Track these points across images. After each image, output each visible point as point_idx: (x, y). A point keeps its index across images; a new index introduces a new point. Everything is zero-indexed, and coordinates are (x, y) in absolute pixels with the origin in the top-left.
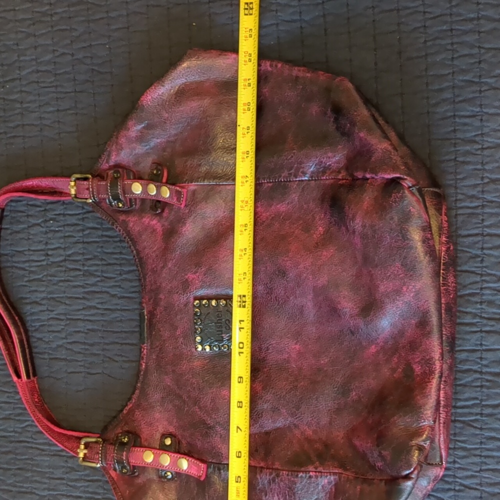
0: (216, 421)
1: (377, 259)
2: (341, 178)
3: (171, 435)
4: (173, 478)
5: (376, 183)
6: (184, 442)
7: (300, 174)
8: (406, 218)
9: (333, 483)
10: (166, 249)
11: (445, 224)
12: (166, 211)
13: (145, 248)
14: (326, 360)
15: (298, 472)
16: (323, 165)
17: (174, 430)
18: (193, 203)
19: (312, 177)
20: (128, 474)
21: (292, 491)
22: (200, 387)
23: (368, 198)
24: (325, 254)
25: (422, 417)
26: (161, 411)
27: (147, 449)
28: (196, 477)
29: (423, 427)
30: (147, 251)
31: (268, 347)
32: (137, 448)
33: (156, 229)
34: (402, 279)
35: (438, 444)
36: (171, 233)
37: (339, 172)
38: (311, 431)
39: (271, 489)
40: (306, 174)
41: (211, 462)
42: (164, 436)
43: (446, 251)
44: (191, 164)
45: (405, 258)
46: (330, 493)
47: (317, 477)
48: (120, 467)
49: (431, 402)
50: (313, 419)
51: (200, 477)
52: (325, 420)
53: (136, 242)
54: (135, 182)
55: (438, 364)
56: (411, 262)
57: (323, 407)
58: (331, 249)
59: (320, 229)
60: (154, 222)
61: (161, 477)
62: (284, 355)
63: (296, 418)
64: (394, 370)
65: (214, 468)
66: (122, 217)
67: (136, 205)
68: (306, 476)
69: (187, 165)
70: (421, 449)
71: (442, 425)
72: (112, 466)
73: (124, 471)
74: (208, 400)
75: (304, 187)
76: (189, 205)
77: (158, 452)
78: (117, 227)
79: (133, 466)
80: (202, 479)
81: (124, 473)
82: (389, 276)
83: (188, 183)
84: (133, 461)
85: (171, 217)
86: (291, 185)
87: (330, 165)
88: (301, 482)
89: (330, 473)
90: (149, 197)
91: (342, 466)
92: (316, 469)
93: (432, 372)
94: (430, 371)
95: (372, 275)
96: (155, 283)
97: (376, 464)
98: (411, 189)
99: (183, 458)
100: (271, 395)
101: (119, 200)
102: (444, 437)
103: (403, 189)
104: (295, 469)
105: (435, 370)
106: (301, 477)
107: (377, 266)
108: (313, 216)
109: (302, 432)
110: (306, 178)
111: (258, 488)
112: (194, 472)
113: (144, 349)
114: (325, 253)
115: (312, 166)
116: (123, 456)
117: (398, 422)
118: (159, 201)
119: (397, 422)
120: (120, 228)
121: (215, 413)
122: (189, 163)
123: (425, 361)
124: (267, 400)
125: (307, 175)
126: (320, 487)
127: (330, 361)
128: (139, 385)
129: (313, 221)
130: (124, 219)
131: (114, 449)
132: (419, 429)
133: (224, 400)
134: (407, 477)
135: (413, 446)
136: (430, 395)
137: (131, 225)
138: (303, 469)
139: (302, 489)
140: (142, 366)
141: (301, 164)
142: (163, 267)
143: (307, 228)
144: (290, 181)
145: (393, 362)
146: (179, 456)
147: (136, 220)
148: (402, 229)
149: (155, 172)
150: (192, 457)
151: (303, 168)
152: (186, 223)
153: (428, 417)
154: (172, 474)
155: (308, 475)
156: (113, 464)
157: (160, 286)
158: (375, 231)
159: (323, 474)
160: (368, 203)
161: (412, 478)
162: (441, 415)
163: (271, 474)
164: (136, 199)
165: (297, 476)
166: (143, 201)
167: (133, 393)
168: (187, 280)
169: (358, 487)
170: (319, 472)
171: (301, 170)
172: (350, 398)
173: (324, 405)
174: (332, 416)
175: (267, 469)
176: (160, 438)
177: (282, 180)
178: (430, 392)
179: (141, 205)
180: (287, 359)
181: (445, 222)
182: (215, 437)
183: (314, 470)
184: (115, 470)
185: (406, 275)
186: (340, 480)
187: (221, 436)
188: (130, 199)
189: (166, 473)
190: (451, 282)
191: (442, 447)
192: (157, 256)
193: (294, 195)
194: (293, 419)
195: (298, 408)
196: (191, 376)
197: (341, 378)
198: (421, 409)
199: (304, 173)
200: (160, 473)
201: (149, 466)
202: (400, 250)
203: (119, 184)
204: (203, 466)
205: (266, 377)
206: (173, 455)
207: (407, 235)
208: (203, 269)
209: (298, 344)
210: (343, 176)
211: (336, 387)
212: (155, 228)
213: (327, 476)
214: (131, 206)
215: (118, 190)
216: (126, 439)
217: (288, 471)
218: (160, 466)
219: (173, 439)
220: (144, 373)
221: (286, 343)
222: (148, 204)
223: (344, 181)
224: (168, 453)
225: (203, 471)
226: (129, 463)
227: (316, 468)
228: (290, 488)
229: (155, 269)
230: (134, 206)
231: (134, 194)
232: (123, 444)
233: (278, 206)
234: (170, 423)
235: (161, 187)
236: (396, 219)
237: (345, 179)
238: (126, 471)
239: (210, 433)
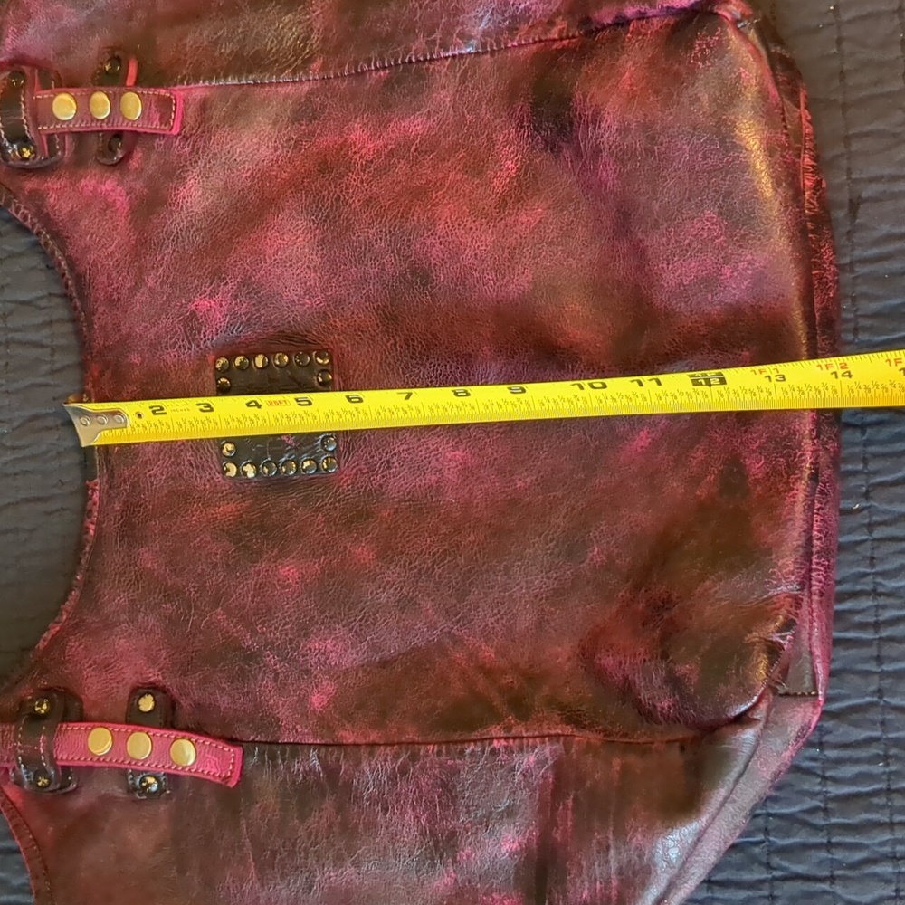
0: (266, 639)
1: (657, 207)
2: (556, 36)
3: (153, 689)
4: (161, 790)
5: (649, 28)
6: (184, 703)
7: (456, 39)
8: (729, 96)
9: (550, 762)
10: (143, 245)
11: (808, 127)
12: (138, 154)
13: (87, 249)
14: (528, 480)
15: (463, 742)
16: (510, 12)
17: (160, 678)
18: (200, 130)
19: (484, 45)
20: (51, 788)
21: (451, 792)
22: (230, 563)
23: (630, 63)
24: (524, 220)
25: (774, 573)
26: (130, 634)
27: (96, 724)
28: (218, 781)
29: (775, 599)
30: (92, 256)
31: (388, 461)
32: (71, 725)
33: (114, 201)
34: (721, 248)
35: (806, 643)
36: (151, 205)
37: (551, 23)
38: (493, 650)
39: (398, 795)
40: (471, 37)
41: (253, 741)
42: (137, 692)
43: (814, 188)
44: (195, 42)
45: (728, 194)
46: (542, 787)
47: (509, 750)
48: (31, 774)
49: (794, 536)
50: (497, 621)
51: (226, 779)
52: (525, 620)
53: (68, 237)
54: (60, 93)
55: (808, 445)
56: (743, 203)
57: (522, 588)
58: (538, 207)
59: (509, 164)
60: (108, 185)
61: (131, 790)
62: (428, 476)
63: (458, 621)
64: (695, 481)
65: (261, 754)
66: (30, 184)
67: (64, 150)
68: (483, 751)
69: (185, 45)
70: (773, 650)
71: (816, 598)
72: (12, 774)
73: (42, 781)
74: (248, 591)
75: (465, 72)
76: (191, 135)
77: (124, 728)
78: (17, 210)
79: (63, 767)
80: (232, 784)
81: (41, 787)
82: (689, 245)
83: (188, 84)
84: (63, 756)
85: (151, 169)
86: (434, 69)
87: (527, 9)
88: (472, 768)
89: (543, 737)
90: (95, 127)
91: (573, 718)
92: (509, 731)
93: (792, 467)
94: (789, 466)
95: (645, 249)
96: (117, 327)
97: (658, 705)
98: (739, 26)
99: (183, 738)
100: (398, 569)
101: (24, 141)
102: (820, 628)
103: (722, 24)
104: (456, 737)
105: (804, 461)
106: (473, 753)
107: (656, 225)
108: (489, 139)
109: (470, 655)
110: (472, 50)
111: (366, 795)
112: (212, 770)
113: (94, 490)
114: (524, 218)
115: (483, 17)
116: (38, 745)
117: (716, 592)
118: (118, 135)
119: (712, 591)
120: (26, 211)
121: (264, 622)
122: (189, 40)
123: (777, 443)
124: (388, 582)
125: (472, 42)
126: (518, 777)
127: (536, 480)
128: (78, 578)
129: (489, 149)
130: (35, 186)
131: (17, 729)
132: (767, 605)
133: (284, 588)
134: (743, 720)
135: (753, 644)
136: (790, 520)
137: (52, 200)
138: (475, 735)
139: (474, 785)
140: (87, 533)
141: (455, 15)
142: (134, 290)
143: (477, 166)
144: (432, 59)
145: (694, 462)
146: (174, 734)
147: (65, 187)
148: (721, 122)
149: (107, 68)
150: (207, 734)
151: (463, 23)
152: (185, 178)
153: (787, 574)
154: (157, 779)
155: (488, 749)
156: (14, 770)
157: (129, 335)
158: (652, 139)
159: (525, 741)
160: (631, 76)
161: (755, 720)
162: (814, 574)
163: (396, 756)
164: (62, 135)
165: (462, 752)
166: (80, 136)
167: (65, 600)
168: (193, 313)
169: (617, 763)
170: (514, 738)
171: (458, 29)
172: (587, 561)
173: (523, 584)
174: (543, 610)
175: (386, 745)
176: (127, 699)
177: (414, 60)
178: (791, 511)
179: (76, 152)
180: (435, 485)
181: (807, 124)
182: (262, 681)
183: (503, 734)
184: (19, 782)
185: (731, 236)
186: (567, 751)
187: (277, 675)
188: (50, 137)
189: (143, 780)
190: (828, 262)
191: (817, 652)
192: (119, 265)
193: (443, 93)
194: (449, 623)
195: (462, 595)
196: (209, 539)
197: (564, 517)
198: (771, 555)
199: (465, 37)
200: (130, 782)
201: (104, 764)
202: (716, 176)
203: (22, 99)
204: (233, 752)
205: (386, 529)
206: (159, 733)
207: (733, 137)
208: (230, 286)
209: (462, 448)
210: (561, 31)
211: (552, 540)
212: (110, 200)
213: (534, 747)
214: (52, 152)
215: (20, 114)
216: (45, 707)
217: (439, 743)
218: (129, 763)
219: (160, 696)
220: (91, 548)
221: (432, 448)
222: (94, 145)
223: (565, 42)
224: (147, 729)
225: (233, 764)
226: (53, 761)
227: (508, 728)
228: (444, 785)
229: (115, 296)
230: (59, 153)
231: (58, 121)
232: (37, 718)
233: (406, 123)
234: (153, 660)
235: (121, 94)
236: (705, 98)
237: (568, 37)
238: (46, 781)
239: (250, 671)
